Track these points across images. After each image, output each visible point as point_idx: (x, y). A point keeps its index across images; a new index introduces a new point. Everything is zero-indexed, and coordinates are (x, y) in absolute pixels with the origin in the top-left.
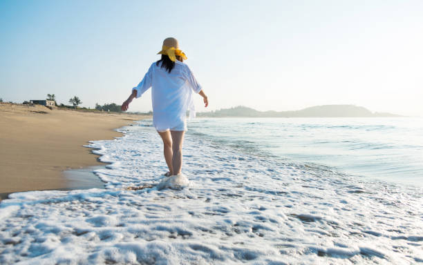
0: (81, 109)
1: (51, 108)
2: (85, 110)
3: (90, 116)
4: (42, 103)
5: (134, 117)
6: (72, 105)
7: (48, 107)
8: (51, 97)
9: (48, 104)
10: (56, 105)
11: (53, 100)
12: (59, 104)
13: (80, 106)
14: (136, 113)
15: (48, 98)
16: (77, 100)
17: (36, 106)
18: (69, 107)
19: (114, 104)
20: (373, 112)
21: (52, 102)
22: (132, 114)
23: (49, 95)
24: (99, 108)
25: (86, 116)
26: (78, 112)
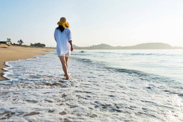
0: (24, 45)
1: (9, 45)
2: (25, 46)
3: (27, 49)
4: (5, 43)
5: (49, 50)
6: (19, 44)
7: (7, 45)
8: (9, 40)
9: (7, 43)
10: (11, 44)
11: (10, 41)
12: (12, 43)
13: (23, 44)
14: (50, 48)
15: (7, 40)
16: (21, 41)
17: (2, 44)
18: (17, 45)
19: (39, 43)
20: (173, 47)
21: (9, 42)
22: (48, 48)
23: (8, 39)
24: (32, 45)
25: (26, 49)
26: (22, 47)
